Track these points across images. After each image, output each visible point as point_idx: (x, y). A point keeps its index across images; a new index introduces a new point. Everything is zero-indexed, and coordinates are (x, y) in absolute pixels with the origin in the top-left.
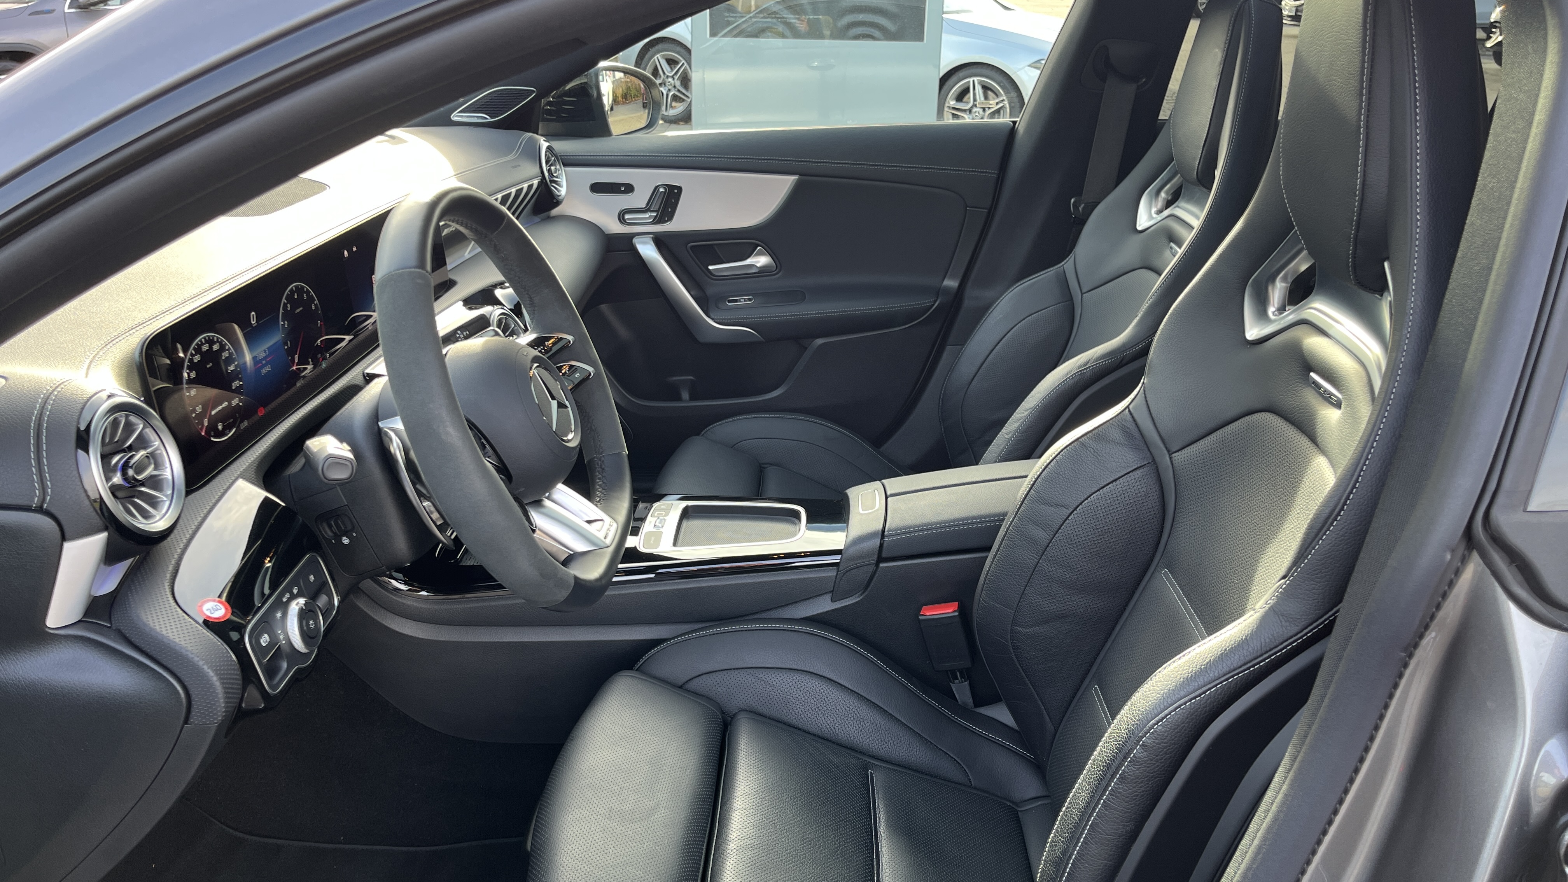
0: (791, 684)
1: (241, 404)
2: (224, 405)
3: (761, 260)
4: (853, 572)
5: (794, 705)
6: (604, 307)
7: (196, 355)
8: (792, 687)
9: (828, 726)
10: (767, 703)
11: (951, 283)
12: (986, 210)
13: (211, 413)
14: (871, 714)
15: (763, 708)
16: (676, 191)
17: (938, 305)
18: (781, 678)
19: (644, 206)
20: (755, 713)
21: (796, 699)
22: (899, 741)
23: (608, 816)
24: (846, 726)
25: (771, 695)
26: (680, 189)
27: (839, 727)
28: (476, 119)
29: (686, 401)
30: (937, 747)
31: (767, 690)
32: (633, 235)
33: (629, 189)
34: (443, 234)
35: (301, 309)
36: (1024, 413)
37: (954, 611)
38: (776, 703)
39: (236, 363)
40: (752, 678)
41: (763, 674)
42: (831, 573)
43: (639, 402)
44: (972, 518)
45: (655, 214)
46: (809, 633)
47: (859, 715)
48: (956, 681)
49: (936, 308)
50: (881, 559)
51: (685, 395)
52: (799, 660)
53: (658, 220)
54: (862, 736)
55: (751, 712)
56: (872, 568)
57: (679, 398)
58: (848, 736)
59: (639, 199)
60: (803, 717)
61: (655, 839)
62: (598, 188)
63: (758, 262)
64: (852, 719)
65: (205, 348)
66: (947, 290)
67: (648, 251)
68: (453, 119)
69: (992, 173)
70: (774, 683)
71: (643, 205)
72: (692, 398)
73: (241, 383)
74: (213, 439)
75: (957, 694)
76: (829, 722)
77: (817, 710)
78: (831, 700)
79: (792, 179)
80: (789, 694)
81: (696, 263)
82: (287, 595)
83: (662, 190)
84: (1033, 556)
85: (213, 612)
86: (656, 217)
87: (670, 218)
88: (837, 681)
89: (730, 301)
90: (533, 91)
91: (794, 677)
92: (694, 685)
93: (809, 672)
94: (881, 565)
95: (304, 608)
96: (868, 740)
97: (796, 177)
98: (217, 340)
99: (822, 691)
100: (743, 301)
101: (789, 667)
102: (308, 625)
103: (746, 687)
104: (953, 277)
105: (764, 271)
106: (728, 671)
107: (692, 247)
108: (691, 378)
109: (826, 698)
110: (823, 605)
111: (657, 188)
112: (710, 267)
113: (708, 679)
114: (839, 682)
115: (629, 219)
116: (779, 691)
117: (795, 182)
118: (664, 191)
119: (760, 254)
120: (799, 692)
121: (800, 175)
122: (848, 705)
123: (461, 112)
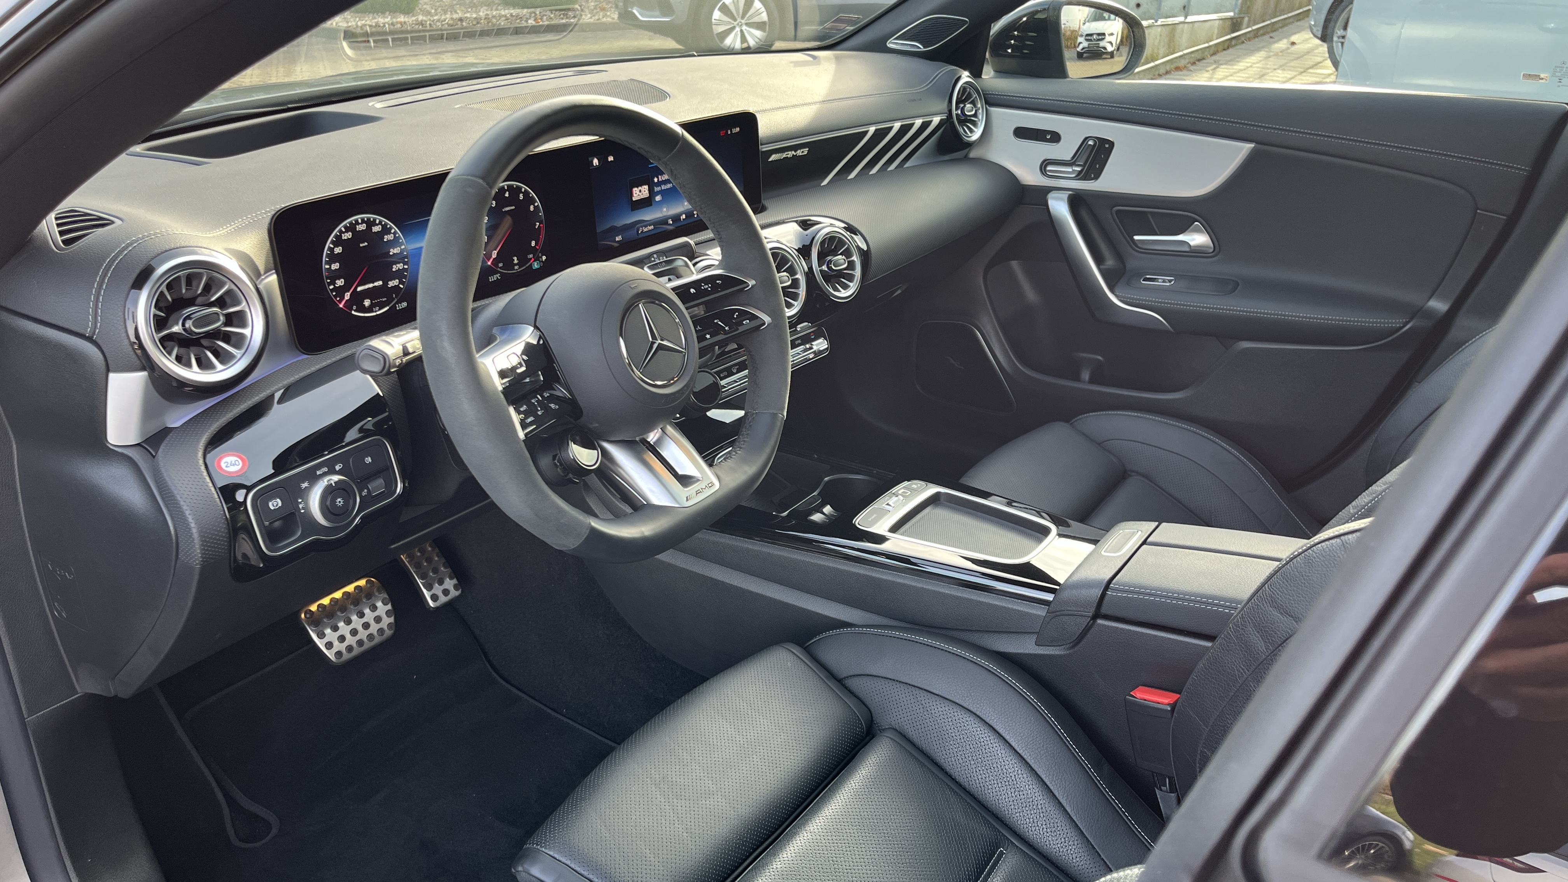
0: (950, 720)
1: (401, 286)
2: (376, 284)
3: (1197, 239)
4: (1065, 618)
5: (947, 744)
6: (1015, 264)
7: (347, 231)
8: (951, 724)
9: (977, 781)
10: (920, 731)
11: (1439, 306)
12: (1505, 217)
13: (356, 288)
14: (1031, 786)
15: (914, 734)
16: (1107, 146)
17: (1409, 329)
18: (942, 709)
19: (1069, 159)
20: (905, 737)
21: (951, 737)
22: (1053, 829)
23: (657, 782)
24: (997, 789)
25: (925, 723)
26: (1112, 144)
27: (990, 787)
28: (909, 47)
29: (1085, 382)
30: (1100, 856)
31: (924, 716)
32: (1050, 189)
33: (1055, 137)
34: (770, 160)
35: (513, 208)
36: (1381, 486)
37: (1168, 704)
38: (929, 734)
39: (403, 247)
40: (912, 697)
41: (923, 697)
42: (1041, 612)
43: (1026, 372)
44: (1221, 599)
45: (1079, 169)
46: (990, 671)
47: (1015, 782)
48: (1163, 788)
49: (1407, 330)
50: (1097, 615)
51: (1086, 375)
52: (967, 697)
53: (1083, 176)
54: (1012, 807)
55: (900, 733)
56: (1085, 622)
57: (1077, 378)
58: (997, 801)
59: (1065, 150)
60: (953, 760)
61: (689, 824)
62: (1022, 133)
63: (1194, 240)
64: (1007, 783)
65: (361, 227)
66: (1430, 314)
67: (1059, 207)
68: (888, 45)
69: (1522, 169)
70: (933, 712)
71: (1068, 157)
72: (1092, 381)
73: (406, 267)
74: (353, 312)
75: (1162, 803)
76: (980, 777)
77: (970, 758)
78: (989, 754)
79: (1247, 147)
80: (945, 729)
81: (1119, 229)
82: (325, 469)
83: (1091, 143)
84: (1243, 669)
85: (229, 465)
86: (1080, 172)
87: (1097, 177)
88: (1004, 735)
89: (1146, 279)
90: (965, 21)
91: (956, 714)
92: (853, 684)
93: (975, 714)
94: (1099, 621)
95: (334, 485)
96: (1018, 814)
97: (1252, 145)
98: (380, 222)
99: (982, 740)
100: (1163, 281)
101: (954, 700)
102: (333, 501)
103: (903, 705)
104: (1443, 298)
105: (1197, 252)
106: (890, 681)
107: (1118, 212)
108: (1100, 358)
109: (983, 750)
110: (1026, 646)
111: (1086, 138)
112: (1136, 238)
113: (868, 681)
114: (1005, 737)
115: (1050, 171)
116: (935, 722)
117: (1250, 150)
118: (1092, 144)
119: (1197, 230)
120: (956, 732)
121: (1257, 142)
122: (1007, 767)
123: (896, 39)
